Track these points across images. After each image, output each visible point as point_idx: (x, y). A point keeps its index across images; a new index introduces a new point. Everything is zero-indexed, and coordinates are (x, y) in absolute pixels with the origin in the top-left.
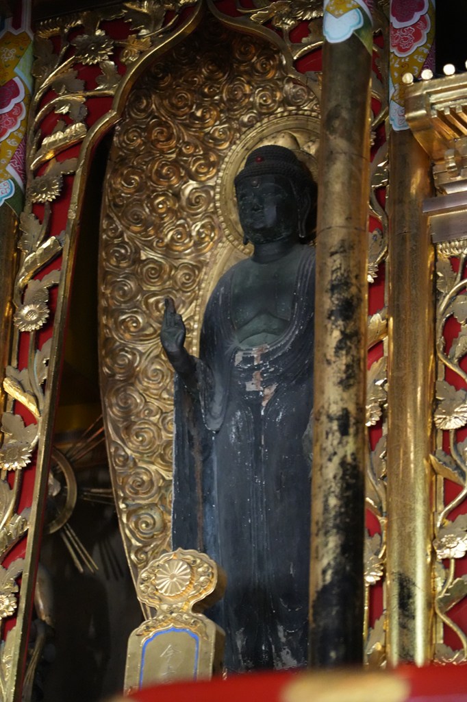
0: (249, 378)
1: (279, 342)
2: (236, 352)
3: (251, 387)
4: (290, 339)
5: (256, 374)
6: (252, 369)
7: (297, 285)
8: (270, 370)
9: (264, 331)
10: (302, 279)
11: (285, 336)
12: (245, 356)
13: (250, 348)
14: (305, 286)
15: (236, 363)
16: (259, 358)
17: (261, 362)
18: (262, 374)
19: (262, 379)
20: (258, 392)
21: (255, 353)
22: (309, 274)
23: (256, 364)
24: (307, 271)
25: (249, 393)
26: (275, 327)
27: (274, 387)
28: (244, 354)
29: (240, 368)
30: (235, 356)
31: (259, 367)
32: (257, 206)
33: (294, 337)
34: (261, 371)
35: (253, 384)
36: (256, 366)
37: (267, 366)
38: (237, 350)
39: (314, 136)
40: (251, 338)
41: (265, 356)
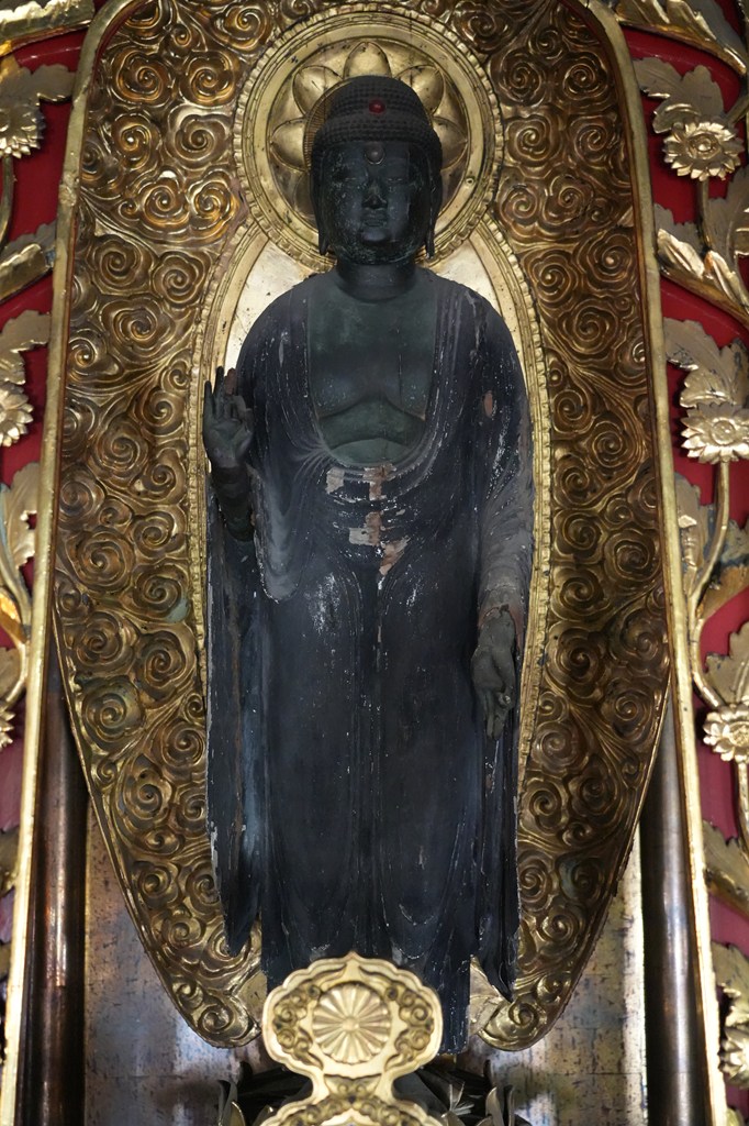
0: (359, 523)
1: (412, 461)
2: (328, 468)
3: (358, 537)
4: (430, 456)
5: (373, 518)
6: (366, 507)
7: (437, 355)
8: (398, 513)
9: (381, 435)
10: (445, 344)
11: (421, 450)
12: (351, 480)
13: (358, 465)
14: (450, 358)
15: (330, 489)
16: (379, 489)
17: (383, 497)
18: (383, 519)
19: (383, 529)
20: (373, 549)
21: (369, 477)
22: (457, 336)
23: (372, 499)
24: (453, 328)
25: (356, 547)
26: (400, 429)
27: (403, 544)
28: (346, 475)
29: (340, 499)
30: (325, 476)
31: (378, 506)
32: (379, 200)
33: (436, 452)
34: (382, 513)
35: (363, 533)
36: (373, 502)
37: (393, 504)
38: (329, 464)
39: (423, 59)
40: (354, 444)
41: (389, 487)
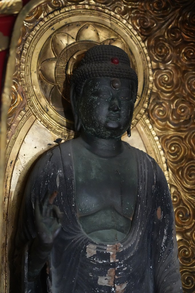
0: (103, 274)
1: (129, 242)
2: (87, 244)
3: (103, 281)
4: (137, 240)
5: (111, 271)
6: (108, 266)
7: (138, 187)
8: (124, 269)
9: (113, 227)
10: (142, 182)
11: (133, 236)
12: (101, 251)
13: (103, 243)
14: (144, 189)
15: (88, 255)
16: (115, 256)
17: (117, 260)
18: (116, 273)
19: (116, 277)
20: (110, 288)
21: (109, 249)
22: (147, 178)
23: (112, 261)
24: (145, 174)
25: (101, 287)
26: (122, 225)
27: (124, 286)
28: (97, 248)
29: (94, 261)
30: (86, 248)
31: (114, 265)
33: (139, 237)
34: (116, 269)
35: (106, 279)
36: (112, 263)
37: (121, 264)
38: (87, 242)
40: (100, 231)
41: (120, 255)
